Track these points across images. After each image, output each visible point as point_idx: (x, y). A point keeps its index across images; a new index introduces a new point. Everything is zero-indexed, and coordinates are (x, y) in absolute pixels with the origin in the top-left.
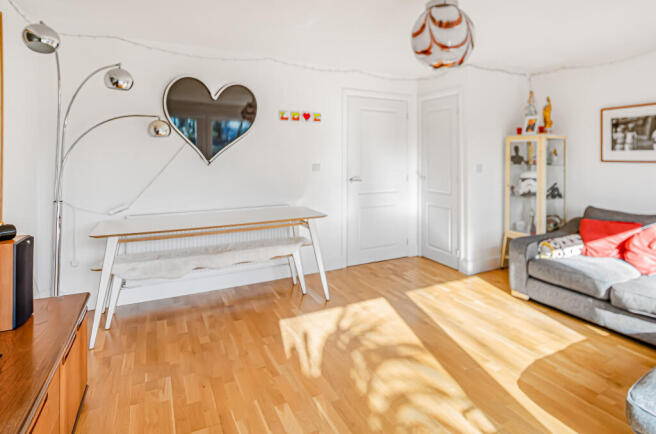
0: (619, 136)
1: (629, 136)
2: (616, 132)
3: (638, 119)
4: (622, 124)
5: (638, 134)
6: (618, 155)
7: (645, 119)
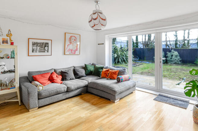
0: (35, 48)
1: (38, 48)
2: (34, 46)
3: (41, 43)
4: (36, 44)
5: (41, 47)
6: (34, 54)
7: (43, 43)
